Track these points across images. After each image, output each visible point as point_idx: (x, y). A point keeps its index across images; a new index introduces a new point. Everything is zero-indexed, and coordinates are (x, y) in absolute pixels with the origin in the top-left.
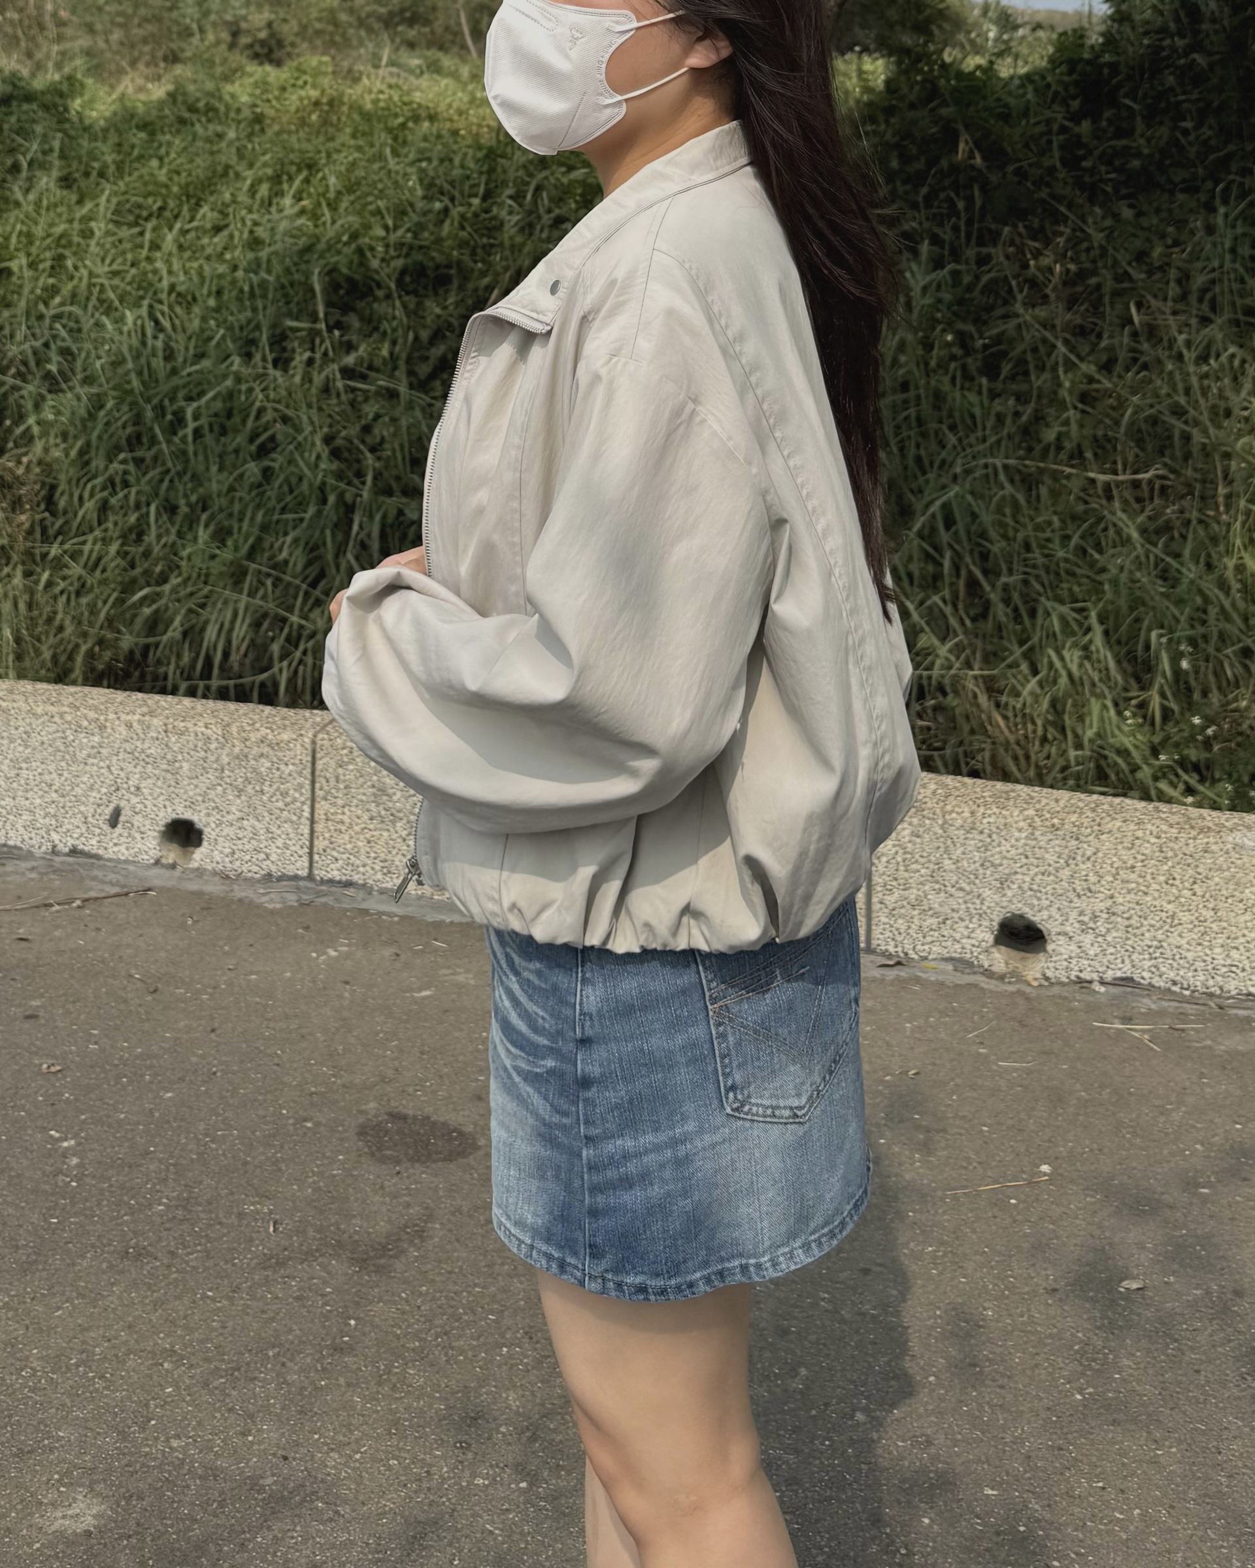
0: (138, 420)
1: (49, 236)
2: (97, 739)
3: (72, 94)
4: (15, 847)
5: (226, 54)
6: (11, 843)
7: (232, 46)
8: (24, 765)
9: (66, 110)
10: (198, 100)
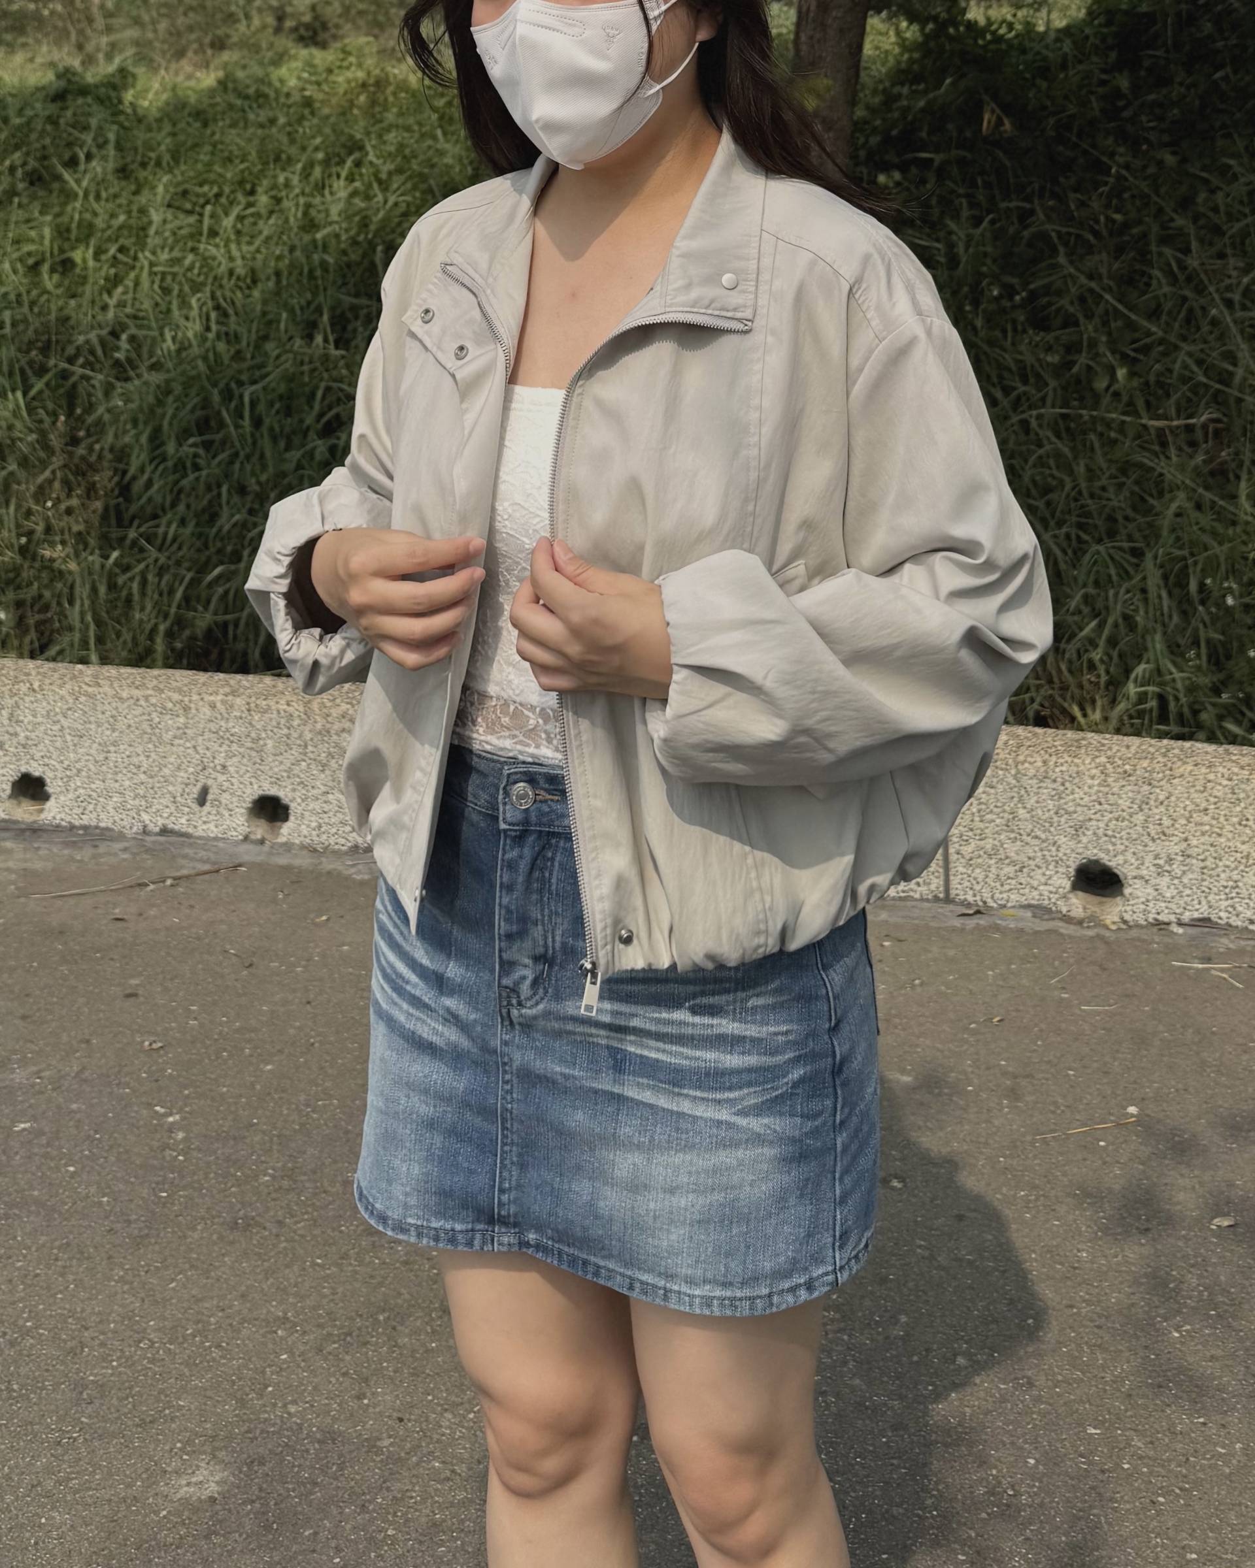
0: (206, 403)
1: (109, 227)
2: (182, 720)
3: (125, 87)
4: (107, 829)
5: (272, 38)
6: (102, 825)
7: (278, 30)
8: (112, 749)
9: (120, 102)
10: (248, 87)
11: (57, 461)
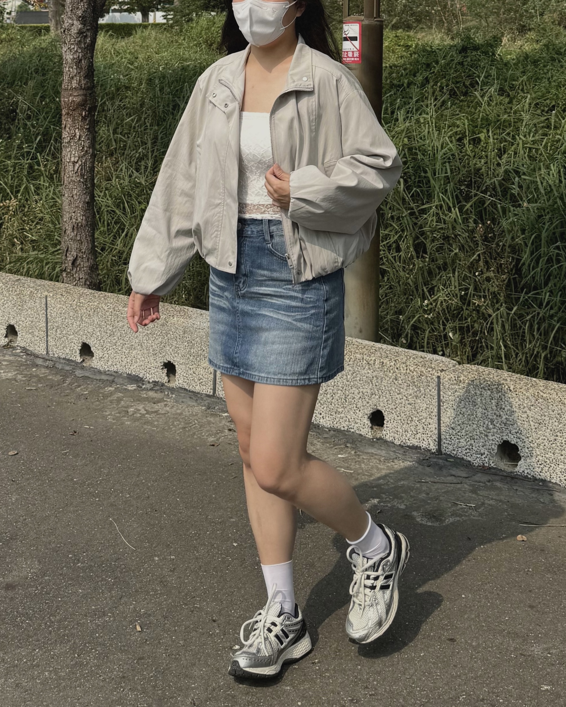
11: (481, 250)
